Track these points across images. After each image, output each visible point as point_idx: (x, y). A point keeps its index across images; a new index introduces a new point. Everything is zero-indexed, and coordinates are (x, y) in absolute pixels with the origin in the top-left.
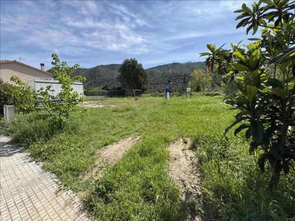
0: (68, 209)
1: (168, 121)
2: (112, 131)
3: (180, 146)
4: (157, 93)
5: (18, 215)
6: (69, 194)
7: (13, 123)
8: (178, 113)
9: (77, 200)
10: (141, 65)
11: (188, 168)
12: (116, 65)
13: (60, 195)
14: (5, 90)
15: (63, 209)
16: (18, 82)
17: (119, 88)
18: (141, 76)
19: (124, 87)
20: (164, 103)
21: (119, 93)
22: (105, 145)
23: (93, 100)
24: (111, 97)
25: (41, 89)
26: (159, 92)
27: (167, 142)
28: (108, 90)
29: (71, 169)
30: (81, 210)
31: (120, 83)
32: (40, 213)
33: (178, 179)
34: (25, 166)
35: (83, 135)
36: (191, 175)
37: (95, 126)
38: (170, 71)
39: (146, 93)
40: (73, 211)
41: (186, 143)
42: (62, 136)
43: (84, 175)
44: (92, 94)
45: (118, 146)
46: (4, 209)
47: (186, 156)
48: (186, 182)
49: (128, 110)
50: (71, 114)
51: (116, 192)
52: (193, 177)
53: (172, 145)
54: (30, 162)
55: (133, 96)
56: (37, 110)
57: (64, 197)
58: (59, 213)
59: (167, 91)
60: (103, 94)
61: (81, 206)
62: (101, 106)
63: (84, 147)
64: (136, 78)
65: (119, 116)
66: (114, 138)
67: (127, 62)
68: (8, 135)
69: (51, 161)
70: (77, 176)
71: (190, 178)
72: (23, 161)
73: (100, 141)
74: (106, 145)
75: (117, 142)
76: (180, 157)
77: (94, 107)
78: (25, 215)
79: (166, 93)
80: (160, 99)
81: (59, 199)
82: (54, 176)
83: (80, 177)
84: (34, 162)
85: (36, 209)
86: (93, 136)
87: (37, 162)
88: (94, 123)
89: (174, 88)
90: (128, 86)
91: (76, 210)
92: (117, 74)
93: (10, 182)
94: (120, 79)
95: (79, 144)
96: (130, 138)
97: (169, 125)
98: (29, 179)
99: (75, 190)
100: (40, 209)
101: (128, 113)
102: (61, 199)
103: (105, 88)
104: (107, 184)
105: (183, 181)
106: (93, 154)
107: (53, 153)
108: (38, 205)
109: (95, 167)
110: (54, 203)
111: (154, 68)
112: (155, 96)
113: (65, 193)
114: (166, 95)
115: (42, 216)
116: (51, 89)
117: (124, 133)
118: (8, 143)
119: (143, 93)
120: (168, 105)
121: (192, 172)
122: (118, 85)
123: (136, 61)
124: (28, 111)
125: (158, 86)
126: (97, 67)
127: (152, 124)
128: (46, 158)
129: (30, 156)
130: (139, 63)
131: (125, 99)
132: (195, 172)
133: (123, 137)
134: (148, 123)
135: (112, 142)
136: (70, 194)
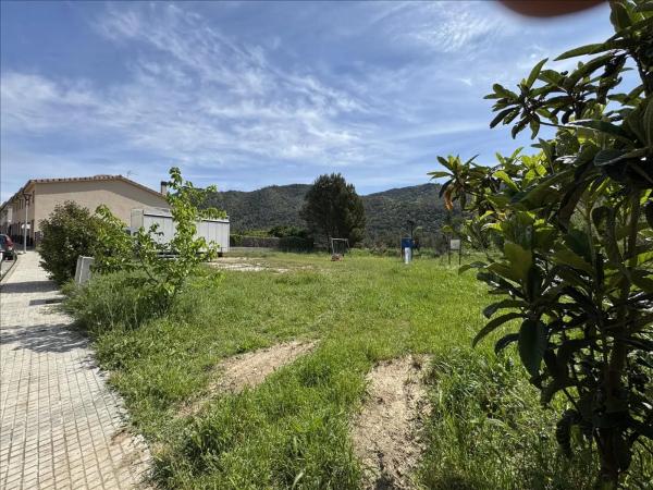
0: (125, 473)
1: (389, 311)
2: (262, 323)
3: (402, 372)
4: (384, 247)
5: (35, 469)
6: (135, 442)
7: (86, 290)
8: (419, 297)
9: (147, 457)
10: (352, 187)
11: (404, 426)
12: (303, 186)
13: (120, 443)
14: (89, 228)
15: (115, 471)
16: (107, 215)
17: (302, 234)
18: (351, 210)
19: (314, 231)
20: (394, 272)
21: (301, 243)
22: (239, 352)
23: (247, 255)
24: (285, 251)
25: (141, 230)
26: (390, 245)
27: (373, 359)
28: (280, 236)
29: (156, 393)
30: (146, 478)
31: (305, 223)
32: (72, 472)
33: (372, 448)
34: (80, 375)
35: (203, 326)
36: (407, 443)
37: (230, 309)
38: (419, 201)
39: (360, 248)
40: (130, 480)
41: (417, 366)
42: (161, 324)
43: (178, 409)
44: (247, 244)
45: (266, 356)
46: (18, 452)
47: (409, 397)
48: (386, 458)
49: (308, 281)
50: (188, 281)
51: (224, 453)
52: (409, 449)
53: (383, 368)
54: (92, 368)
55: (330, 251)
56: (128, 268)
57: (125, 447)
58: (105, 478)
59: (405, 244)
60: (267, 244)
61: (148, 472)
62: (257, 269)
63: (196, 350)
64: (340, 215)
65: (288, 293)
66: (261, 338)
67: (323, 180)
68: (71, 313)
69: (127, 371)
70: (164, 408)
71: (399, 450)
72: (80, 365)
73: (232, 343)
74: (242, 351)
75: (265, 347)
76: (393, 399)
77: (243, 270)
78: (46, 470)
79: (403, 248)
80: (388, 262)
81: (116, 450)
82: (122, 401)
83: (170, 411)
84: (98, 369)
85: (69, 463)
86: (221, 331)
87: (102, 369)
88: (231, 302)
89: (427, 239)
90: (321, 230)
91: (138, 479)
92: (301, 203)
93: (45, 402)
94: (306, 214)
95: (188, 345)
96: (295, 343)
97: (390, 321)
98: (78, 401)
99: (150, 438)
100: (75, 464)
101: (308, 288)
102: (119, 451)
103: (275, 232)
104: (207, 432)
105: (381, 455)
106: (209, 368)
107: (136, 356)
108: (75, 455)
109: (205, 395)
110: (103, 457)
111: (381, 194)
112: (380, 254)
113: (129, 440)
114: (403, 253)
115: (73, 479)
116: (158, 230)
117: (286, 330)
118: (67, 328)
119: (352, 247)
120: (404, 275)
121: (410, 438)
122: (301, 226)
123: (343, 180)
124: (110, 269)
125: (388, 233)
126: (264, 190)
127: (353, 317)
128: (119, 365)
129: (95, 357)
130: (348, 182)
131: (312, 258)
132: (418, 438)
133: (282, 338)
134: (344, 314)
135: (254, 347)
136: (138, 444)
